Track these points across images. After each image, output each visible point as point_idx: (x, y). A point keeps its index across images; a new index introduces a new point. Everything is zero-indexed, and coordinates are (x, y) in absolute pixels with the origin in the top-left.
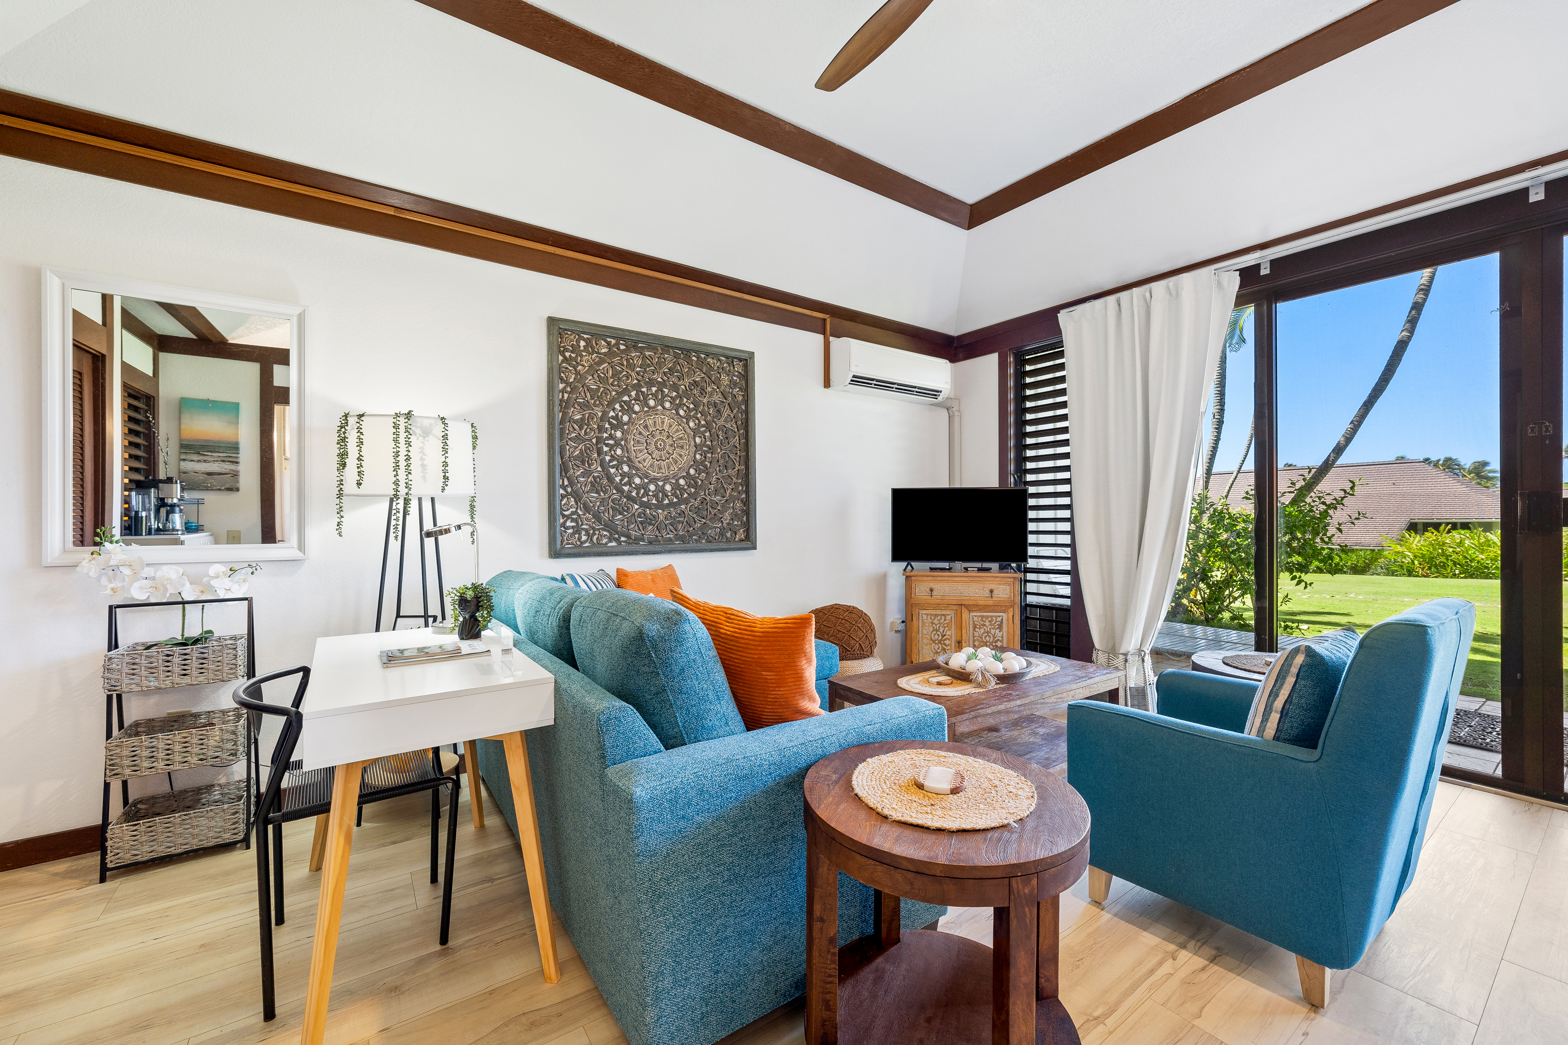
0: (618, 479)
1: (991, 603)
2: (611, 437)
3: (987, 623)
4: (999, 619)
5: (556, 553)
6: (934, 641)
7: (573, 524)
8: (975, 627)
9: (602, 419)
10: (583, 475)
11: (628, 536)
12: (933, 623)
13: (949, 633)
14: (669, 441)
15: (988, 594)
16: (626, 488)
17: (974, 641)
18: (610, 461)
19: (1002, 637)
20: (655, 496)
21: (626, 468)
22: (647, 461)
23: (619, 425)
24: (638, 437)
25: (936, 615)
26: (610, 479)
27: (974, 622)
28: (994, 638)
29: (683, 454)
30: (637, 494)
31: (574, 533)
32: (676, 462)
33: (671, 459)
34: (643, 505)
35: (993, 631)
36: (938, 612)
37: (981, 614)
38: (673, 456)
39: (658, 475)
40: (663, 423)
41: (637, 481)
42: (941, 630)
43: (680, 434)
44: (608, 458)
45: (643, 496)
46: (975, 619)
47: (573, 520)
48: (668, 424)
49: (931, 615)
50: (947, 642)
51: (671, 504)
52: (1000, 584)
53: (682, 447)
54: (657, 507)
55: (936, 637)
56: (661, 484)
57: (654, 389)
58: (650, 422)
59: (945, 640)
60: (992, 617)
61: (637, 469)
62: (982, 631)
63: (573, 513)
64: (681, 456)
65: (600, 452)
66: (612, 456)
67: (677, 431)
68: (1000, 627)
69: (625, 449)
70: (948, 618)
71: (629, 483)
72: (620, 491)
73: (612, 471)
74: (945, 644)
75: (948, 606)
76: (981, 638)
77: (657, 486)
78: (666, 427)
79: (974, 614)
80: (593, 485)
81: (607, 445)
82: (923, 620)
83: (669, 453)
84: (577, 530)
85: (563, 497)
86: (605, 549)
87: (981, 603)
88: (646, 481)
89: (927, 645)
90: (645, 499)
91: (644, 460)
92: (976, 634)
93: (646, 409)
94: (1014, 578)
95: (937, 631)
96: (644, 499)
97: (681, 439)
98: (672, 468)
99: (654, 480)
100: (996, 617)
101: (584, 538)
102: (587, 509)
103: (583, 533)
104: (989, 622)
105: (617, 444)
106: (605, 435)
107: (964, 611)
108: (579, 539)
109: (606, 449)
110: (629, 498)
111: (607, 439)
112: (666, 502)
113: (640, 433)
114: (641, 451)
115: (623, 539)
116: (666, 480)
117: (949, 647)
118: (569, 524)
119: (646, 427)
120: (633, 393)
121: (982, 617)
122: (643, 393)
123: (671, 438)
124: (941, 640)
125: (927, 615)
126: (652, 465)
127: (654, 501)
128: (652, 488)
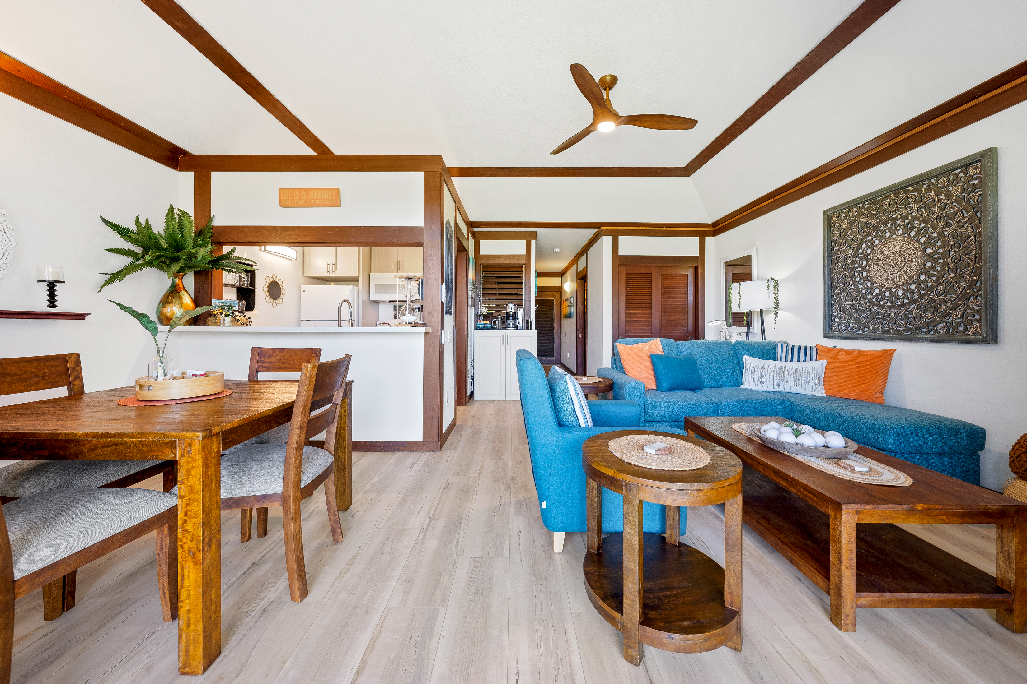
0: (864, 291)
5: (825, 336)
7: (838, 320)
9: (854, 256)
10: (844, 292)
11: (869, 328)
14: (901, 258)
16: (869, 297)
18: (859, 281)
20: (890, 299)
21: (869, 284)
22: (883, 276)
23: (866, 257)
24: (877, 262)
26: (859, 291)
29: (912, 265)
30: (876, 299)
31: (838, 325)
32: (906, 273)
33: (902, 272)
34: (882, 307)
38: (905, 269)
39: (891, 285)
40: (896, 246)
41: (877, 291)
43: (910, 251)
44: (857, 279)
45: (881, 300)
47: (838, 318)
48: (900, 247)
51: (903, 305)
53: (912, 261)
54: (890, 308)
56: (894, 291)
57: (890, 225)
58: (885, 249)
61: (876, 283)
63: (837, 314)
64: (910, 267)
65: (852, 276)
66: (860, 277)
67: (908, 249)
69: (869, 272)
71: (871, 293)
72: (865, 299)
73: (860, 287)
77: (891, 292)
78: (898, 249)
80: (849, 297)
81: (857, 271)
83: (900, 267)
84: (840, 323)
86: (855, 335)
88: (883, 290)
91: (881, 276)
93: (883, 240)
96: (881, 303)
97: (911, 254)
98: (903, 278)
99: (889, 289)
101: (844, 328)
103: (843, 325)
105: (864, 268)
106: (856, 265)
108: (841, 328)
109: (856, 274)
110: (870, 302)
111: (858, 267)
112: (899, 303)
113: (878, 258)
114: (878, 271)
115: (866, 329)
116: (897, 287)
118: (836, 320)
119: (883, 253)
120: (875, 233)
122: (881, 230)
123: (902, 256)
126: (887, 279)
127: (889, 304)
128: (888, 294)
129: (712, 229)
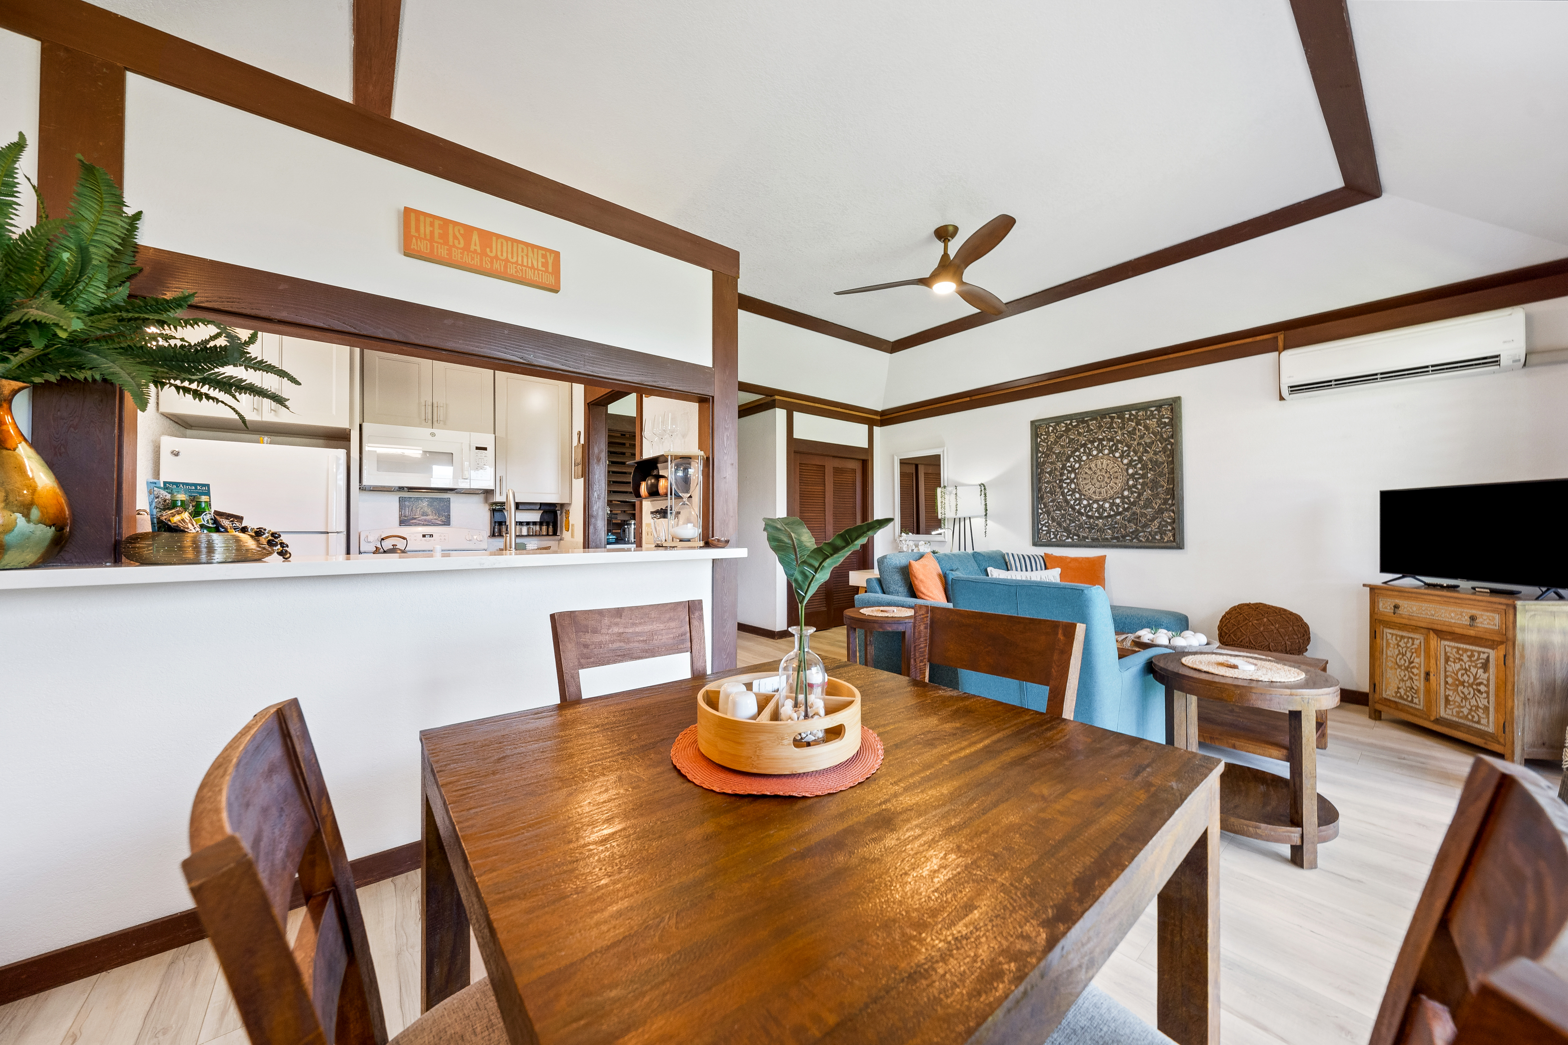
0: (1072, 502)
1: (1472, 633)
2: (1068, 478)
3: (1465, 658)
4: (1484, 656)
5: (1035, 544)
6: (1400, 667)
7: (1047, 529)
8: (1447, 660)
9: (1062, 469)
10: (1051, 501)
11: (1078, 536)
12: (1398, 645)
13: (1417, 660)
14: (1108, 475)
15: (1466, 621)
16: (1077, 507)
17: (1446, 677)
18: (1067, 492)
19: (1488, 680)
20: (1097, 511)
21: (1077, 496)
22: (1091, 489)
23: (1073, 470)
24: (1085, 476)
25: (1402, 637)
26: (1067, 502)
27: (1446, 653)
28: (1475, 678)
29: (1117, 482)
30: (1085, 510)
31: (1047, 534)
32: (1112, 488)
33: (1108, 487)
34: (1089, 517)
35: (1474, 670)
36: (1405, 634)
37: (1456, 645)
38: (1110, 485)
39: (1098, 498)
40: (1102, 464)
41: (1085, 502)
42: (1409, 654)
43: (1115, 469)
44: (1066, 491)
45: (1089, 511)
46: (1448, 649)
47: (1046, 527)
48: (1106, 465)
49: (1397, 635)
50: (1415, 671)
51: (1109, 516)
52: (1487, 611)
53: (1117, 478)
54: (1098, 518)
55: (1402, 662)
56: (1101, 503)
57: (1096, 444)
58: (1093, 466)
59: (1413, 667)
60: (1472, 651)
61: (1084, 495)
62: (1458, 666)
63: (1046, 523)
64: (1116, 484)
65: (1061, 487)
66: (1068, 489)
67: (1113, 467)
68: (1485, 666)
69: (1077, 484)
70: (1417, 642)
71: (1079, 504)
72: (1074, 509)
73: (1069, 498)
74: (1413, 673)
75: (1415, 629)
76: (1457, 675)
77: (1098, 504)
78: (1104, 466)
79: (1446, 643)
80: (1057, 507)
81: (1065, 483)
82: (1387, 640)
83: (1106, 483)
84: (1049, 532)
85: (1041, 514)
86: (1065, 543)
87: (1458, 630)
88: (1091, 502)
89: (1391, 668)
90: (1090, 514)
91: (1089, 489)
92: (1449, 668)
93: (1091, 457)
94: (1507, 605)
95: (1403, 655)
97: (1116, 472)
98: (1110, 492)
99: (1096, 501)
100: (1479, 653)
101: (1052, 536)
102: (1053, 520)
103: (1052, 534)
104: (1469, 657)
105: (1072, 481)
106: (1065, 477)
107: (1433, 637)
108: (1050, 536)
109: (1065, 485)
110: (1079, 512)
111: (1066, 479)
112: (1106, 514)
113: (1086, 473)
114: (1086, 484)
115: (1075, 537)
116: (1105, 500)
117: (1417, 677)
118: (1044, 528)
119: (1090, 468)
120: (1082, 450)
121: (1458, 649)
122: (1088, 448)
123: (1108, 473)
124: (1408, 667)
125: (1392, 634)
126: (1095, 492)
127: (1097, 514)
128: (1095, 506)
129: (879, 418)
